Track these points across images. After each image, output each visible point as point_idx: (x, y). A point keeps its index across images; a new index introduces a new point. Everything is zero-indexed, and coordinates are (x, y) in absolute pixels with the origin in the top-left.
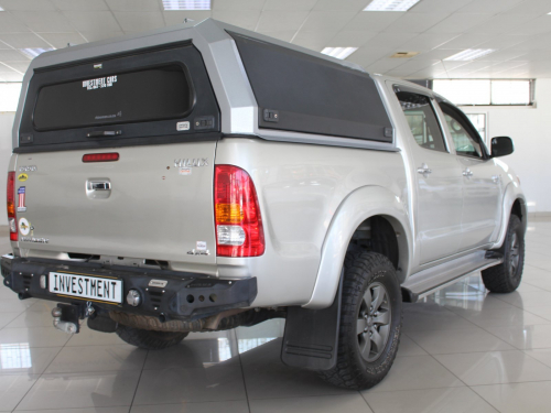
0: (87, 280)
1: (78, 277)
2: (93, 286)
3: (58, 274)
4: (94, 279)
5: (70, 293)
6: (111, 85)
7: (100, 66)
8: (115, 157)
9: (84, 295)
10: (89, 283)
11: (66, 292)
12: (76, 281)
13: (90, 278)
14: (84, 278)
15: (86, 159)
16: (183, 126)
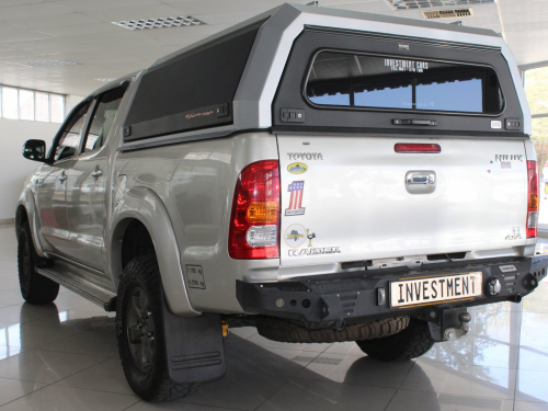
0: (442, 281)
1: (430, 280)
2: (450, 285)
3: (404, 283)
4: (450, 278)
5: (422, 300)
6: (421, 71)
7: (407, 47)
8: (437, 149)
9: (439, 298)
10: (445, 284)
11: (415, 301)
12: (428, 286)
13: (445, 278)
14: (437, 279)
15: (398, 148)
16: (496, 125)
